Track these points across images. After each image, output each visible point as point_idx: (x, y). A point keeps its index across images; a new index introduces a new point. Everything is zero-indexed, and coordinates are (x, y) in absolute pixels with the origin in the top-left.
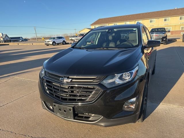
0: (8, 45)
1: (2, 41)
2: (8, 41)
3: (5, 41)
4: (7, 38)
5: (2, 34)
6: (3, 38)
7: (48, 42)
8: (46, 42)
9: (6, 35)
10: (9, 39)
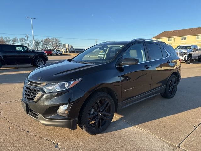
0: (70, 55)
1: (68, 51)
2: (73, 52)
3: (70, 52)
4: (72, 49)
5: (69, 45)
6: (69, 49)
7: (101, 55)
8: (99, 55)
9: (72, 46)
10: (73, 50)
